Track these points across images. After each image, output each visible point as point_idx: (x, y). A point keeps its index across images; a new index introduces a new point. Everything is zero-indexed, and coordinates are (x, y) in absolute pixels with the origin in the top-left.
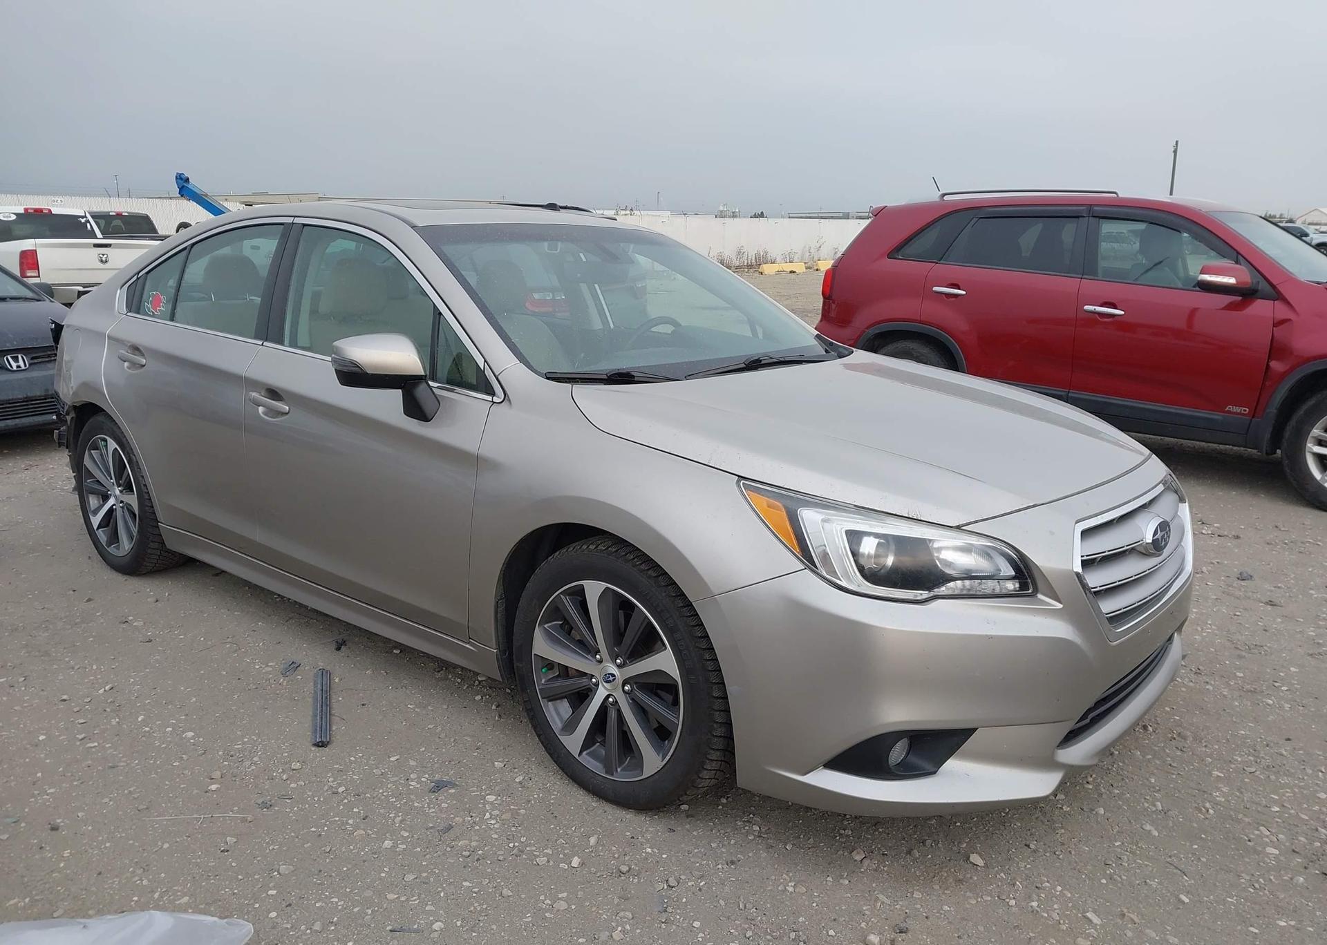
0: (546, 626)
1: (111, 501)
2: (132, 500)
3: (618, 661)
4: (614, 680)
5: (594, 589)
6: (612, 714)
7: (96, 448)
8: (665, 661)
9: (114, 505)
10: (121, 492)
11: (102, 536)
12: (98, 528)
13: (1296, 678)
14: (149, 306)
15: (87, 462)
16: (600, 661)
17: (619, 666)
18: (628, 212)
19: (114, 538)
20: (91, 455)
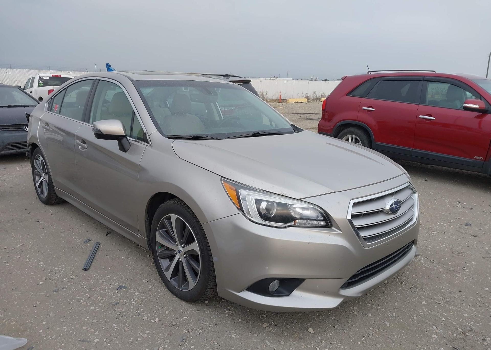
0: (160, 231)
1: (42, 178)
2: (47, 178)
3: (182, 245)
4: (181, 252)
5: (174, 217)
6: (181, 266)
7: (37, 159)
8: (195, 246)
9: (43, 179)
10: (44, 175)
11: (39, 190)
12: (38, 188)
13: (473, 266)
14: (54, 109)
15: (35, 164)
16: (177, 245)
17: (183, 247)
18: (275, 79)
19: (42, 192)
20: (36, 161)
